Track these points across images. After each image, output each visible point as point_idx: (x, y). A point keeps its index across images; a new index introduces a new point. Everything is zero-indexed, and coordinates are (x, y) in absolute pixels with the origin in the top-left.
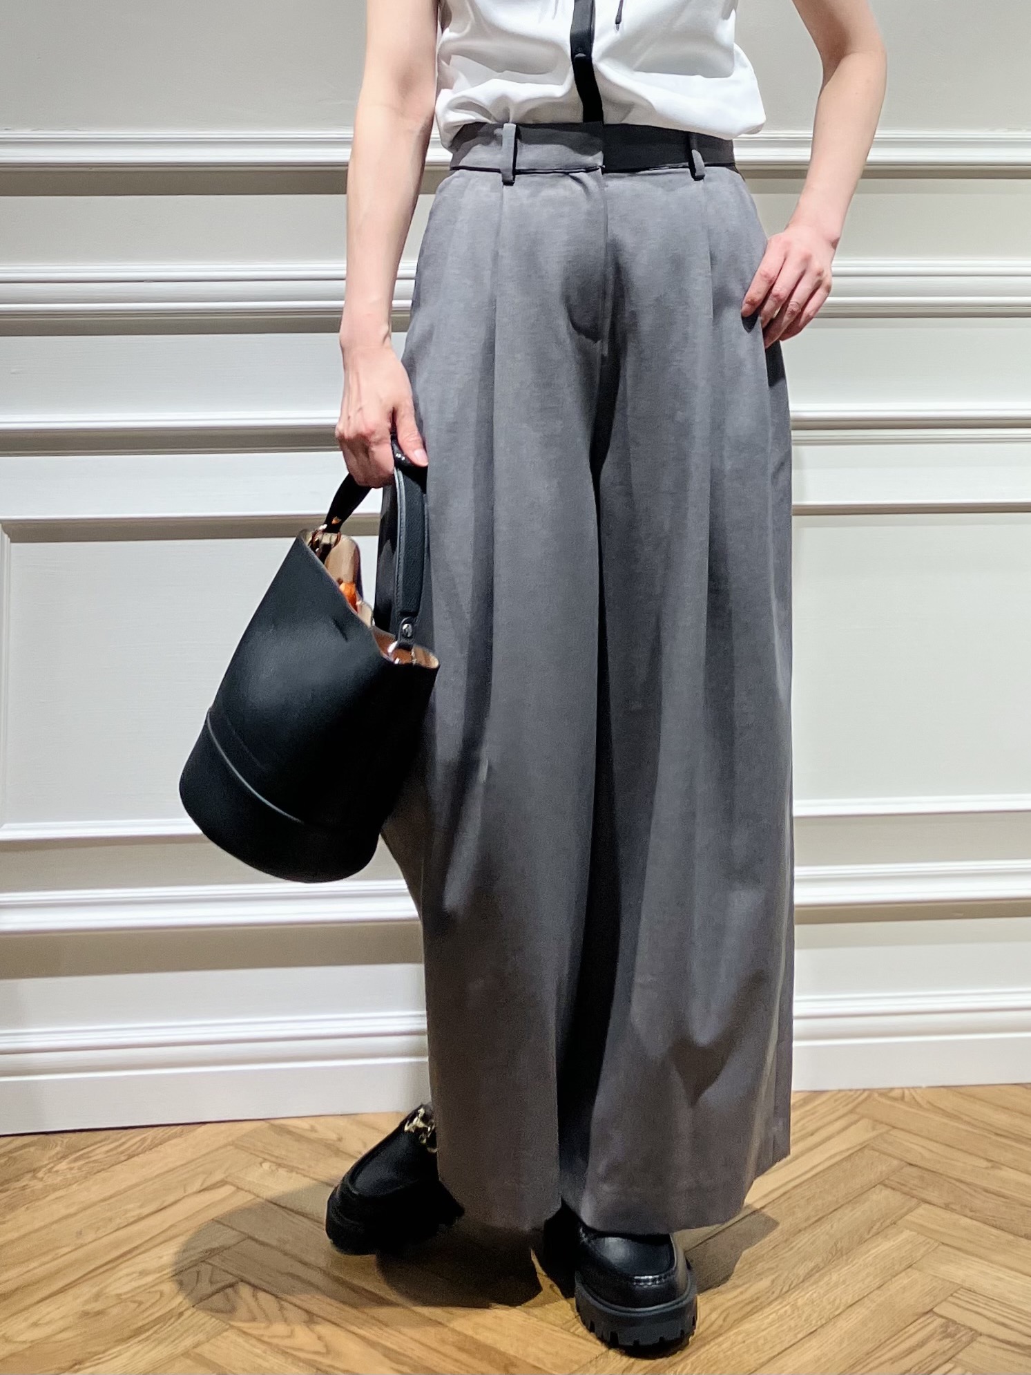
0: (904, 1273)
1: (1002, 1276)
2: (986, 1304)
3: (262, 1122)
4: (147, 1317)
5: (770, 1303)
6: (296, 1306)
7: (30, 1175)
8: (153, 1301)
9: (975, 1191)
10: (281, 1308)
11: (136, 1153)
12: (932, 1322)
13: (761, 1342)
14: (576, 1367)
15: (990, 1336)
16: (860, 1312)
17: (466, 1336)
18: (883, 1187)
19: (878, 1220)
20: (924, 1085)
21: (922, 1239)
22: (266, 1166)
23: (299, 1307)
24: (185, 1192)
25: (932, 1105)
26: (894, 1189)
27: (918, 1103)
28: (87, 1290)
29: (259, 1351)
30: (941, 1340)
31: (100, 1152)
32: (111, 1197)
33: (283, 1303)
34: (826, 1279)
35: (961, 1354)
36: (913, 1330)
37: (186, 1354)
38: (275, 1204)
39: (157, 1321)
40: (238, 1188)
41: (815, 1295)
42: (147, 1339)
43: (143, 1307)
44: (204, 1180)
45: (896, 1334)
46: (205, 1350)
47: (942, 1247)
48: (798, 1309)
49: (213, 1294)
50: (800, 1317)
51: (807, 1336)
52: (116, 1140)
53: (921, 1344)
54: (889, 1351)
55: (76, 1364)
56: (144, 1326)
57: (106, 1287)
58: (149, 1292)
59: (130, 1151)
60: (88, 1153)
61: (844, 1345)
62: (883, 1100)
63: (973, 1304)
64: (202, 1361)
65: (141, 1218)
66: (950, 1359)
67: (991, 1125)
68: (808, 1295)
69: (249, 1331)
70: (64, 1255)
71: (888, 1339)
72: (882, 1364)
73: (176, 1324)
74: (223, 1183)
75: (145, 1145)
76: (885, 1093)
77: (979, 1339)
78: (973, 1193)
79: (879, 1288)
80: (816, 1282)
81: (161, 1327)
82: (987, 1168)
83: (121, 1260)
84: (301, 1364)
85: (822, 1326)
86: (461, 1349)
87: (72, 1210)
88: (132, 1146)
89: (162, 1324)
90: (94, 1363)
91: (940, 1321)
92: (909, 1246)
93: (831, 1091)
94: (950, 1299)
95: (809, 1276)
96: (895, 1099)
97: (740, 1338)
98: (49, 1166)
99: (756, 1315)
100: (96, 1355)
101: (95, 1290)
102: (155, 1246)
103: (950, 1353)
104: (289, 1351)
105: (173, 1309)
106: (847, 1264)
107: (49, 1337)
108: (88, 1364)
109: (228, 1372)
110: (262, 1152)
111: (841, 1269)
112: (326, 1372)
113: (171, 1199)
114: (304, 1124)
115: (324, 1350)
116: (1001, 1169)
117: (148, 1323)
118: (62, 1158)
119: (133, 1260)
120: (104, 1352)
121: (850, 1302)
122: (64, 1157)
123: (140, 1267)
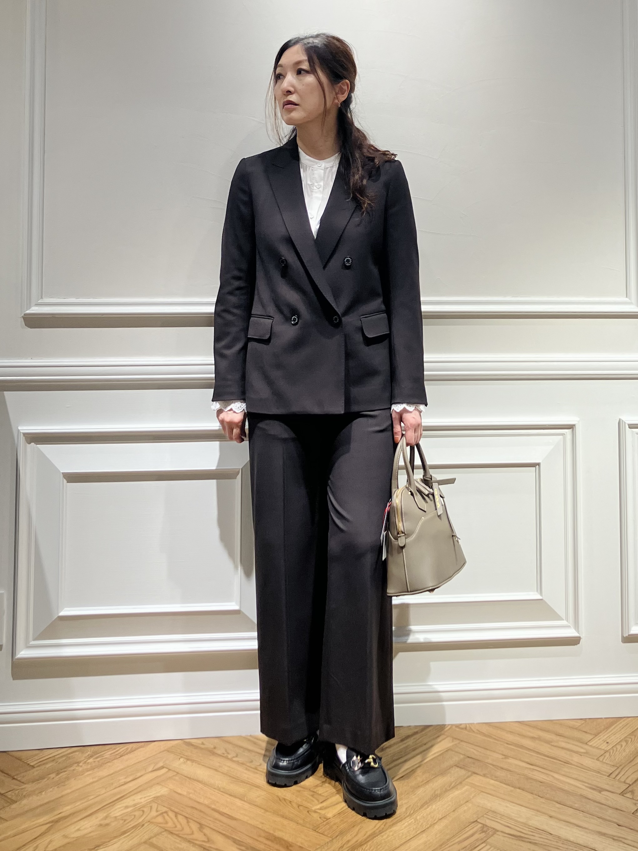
0: (464, 805)
1: (508, 805)
2: (501, 818)
3: (180, 741)
4: (128, 826)
5: (405, 818)
6: (194, 821)
7: (76, 765)
8: (131, 819)
9: (498, 769)
10: (188, 822)
11: (124, 754)
12: (477, 826)
13: (400, 835)
14: (319, 846)
15: (502, 832)
16: (445, 822)
17: (270, 833)
18: (456, 767)
19: (453, 782)
20: (475, 722)
21: (473, 789)
22: (182, 760)
23: (196, 821)
24: (145, 771)
25: (480, 731)
26: (461, 768)
27: (472, 730)
28: (101, 815)
29: (178, 841)
30: (480, 833)
31: (107, 755)
32: (112, 774)
33: (188, 819)
34: (430, 807)
35: (489, 840)
36: (468, 829)
37: (145, 842)
38: (186, 776)
39: (133, 827)
40: (169, 770)
41: (425, 814)
42: (128, 836)
43: (126, 822)
44: (154, 766)
45: (461, 831)
46: (154, 841)
47: (482, 793)
48: (417, 820)
49: (157, 816)
50: (418, 824)
51: (421, 832)
52: (115, 749)
53: (472, 835)
54: (457, 838)
55: (96, 847)
56: (127, 830)
57: (110, 813)
58: (130, 815)
59: (122, 753)
60: (102, 754)
61: (437, 837)
62: (457, 729)
63: (495, 818)
64: (153, 845)
65: (126, 783)
66: (484, 842)
67: (505, 740)
68: (422, 815)
69: (173, 832)
70: (91, 800)
71: (457, 833)
72: (454, 844)
73: (141, 829)
74: (163, 767)
75: (128, 751)
76: (458, 726)
77: (498, 833)
78: (497, 770)
79: (454, 811)
80: (426, 809)
81: (135, 830)
82: (502, 758)
83: (116, 802)
84: (196, 846)
85: (428, 828)
86: (268, 839)
87: (94, 780)
88: (122, 751)
89: (135, 829)
90: (105, 846)
91: (480, 825)
92: (467, 793)
93: (435, 725)
94: (485, 816)
95: (422, 806)
96: (462, 729)
97: (391, 834)
98: (86, 760)
99: (399, 823)
100: (105, 843)
101: (105, 815)
102: (132, 795)
103: (485, 839)
104: (190, 840)
105: (140, 823)
106: (439, 801)
107: (84, 835)
108: (101, 847)
109: (164, 850)
110: (180, 754)
111: (437, 803)
112: (208, 850)
113: (139, 774)
114: (199, 741)
115: (206, 840)
116: (509, 759)
117: (128, 829)
118: (90, 757)
119: (122, 802)
120: (109, 842)
121: (440, 818)
122: (91, 757)
123: (124, 805)
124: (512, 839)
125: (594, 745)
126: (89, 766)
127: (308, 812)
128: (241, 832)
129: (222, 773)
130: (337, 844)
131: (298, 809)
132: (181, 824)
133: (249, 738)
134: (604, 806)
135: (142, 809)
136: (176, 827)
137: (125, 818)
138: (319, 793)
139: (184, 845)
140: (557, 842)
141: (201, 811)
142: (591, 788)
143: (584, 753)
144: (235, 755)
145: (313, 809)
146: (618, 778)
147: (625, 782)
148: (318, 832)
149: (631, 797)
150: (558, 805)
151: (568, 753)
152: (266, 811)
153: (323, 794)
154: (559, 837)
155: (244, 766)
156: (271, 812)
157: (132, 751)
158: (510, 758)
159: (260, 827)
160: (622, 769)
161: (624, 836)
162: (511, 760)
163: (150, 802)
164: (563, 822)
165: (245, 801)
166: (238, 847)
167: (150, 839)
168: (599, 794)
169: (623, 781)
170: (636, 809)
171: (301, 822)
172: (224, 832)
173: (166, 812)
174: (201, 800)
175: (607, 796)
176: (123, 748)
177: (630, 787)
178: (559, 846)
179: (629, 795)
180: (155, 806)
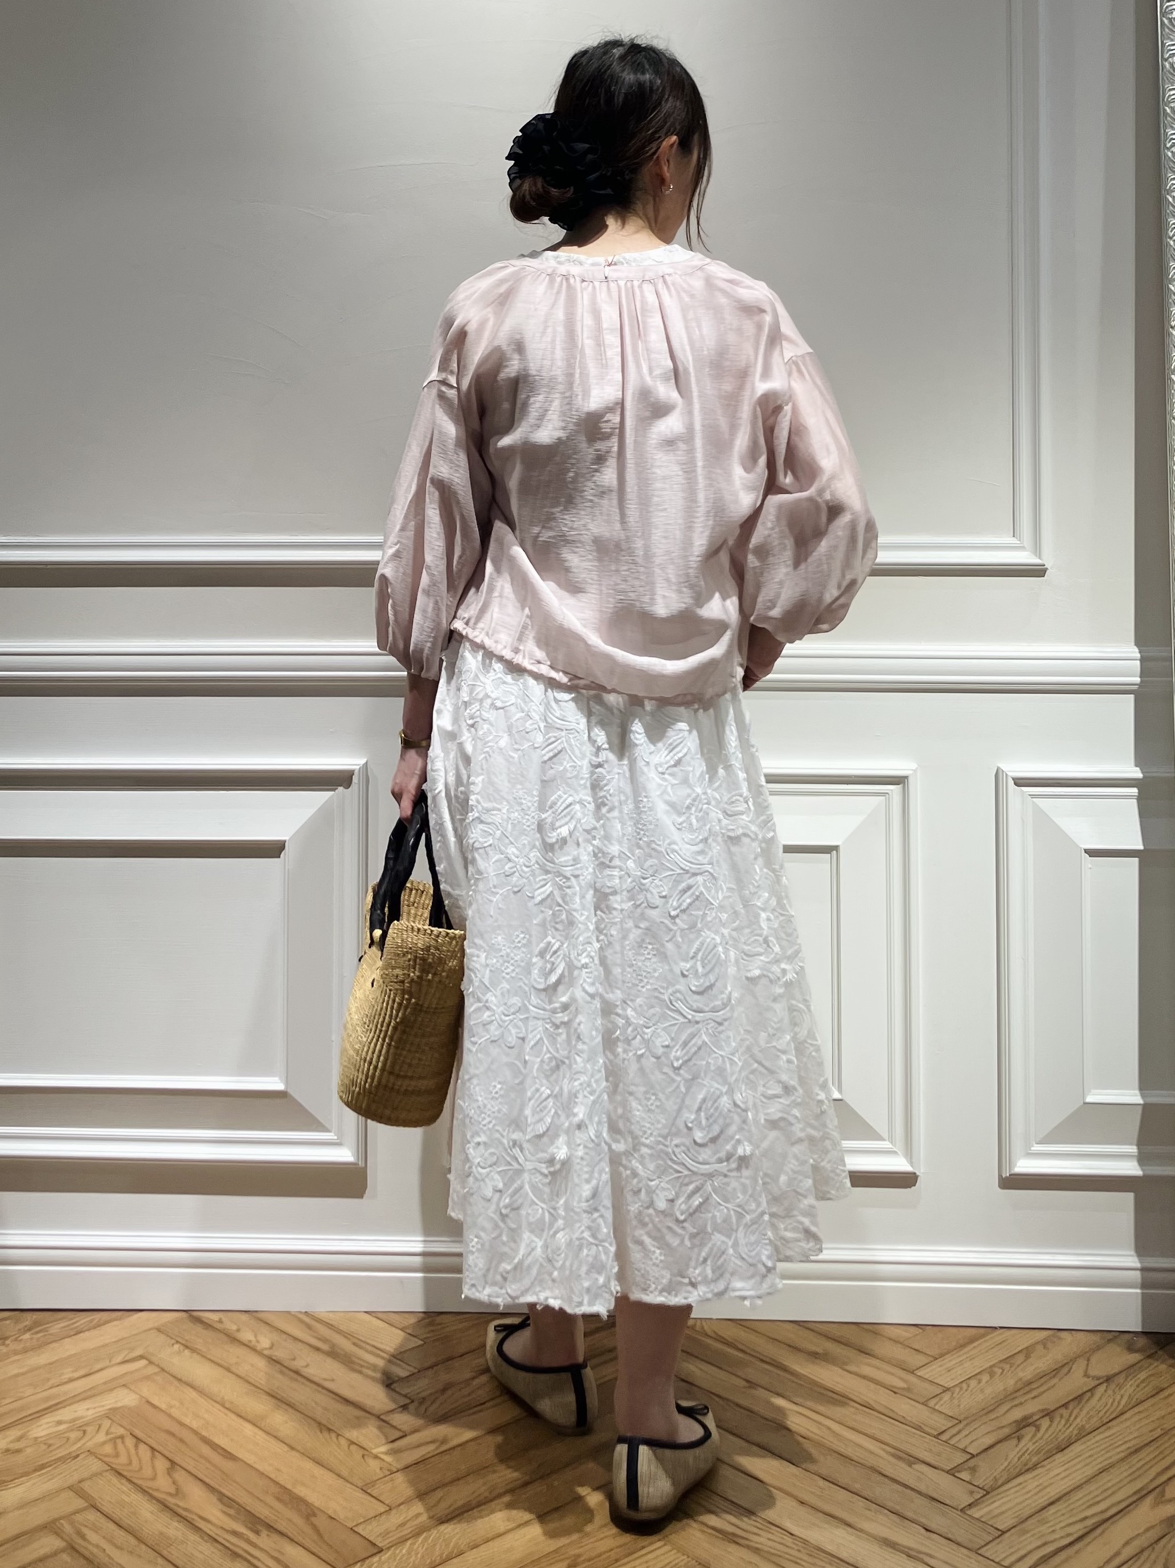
124: (717, 1537)
125: (926, 1377)
126: (19, 1346)
127: (363, 1456)
128: (235, 1482)
129: (237, 1376)
130: (395, 1519)
131: (346, 1448)
132: (140, 1460)
133: (301, 1316)
134: (908, 1491)
135: (83, 1428)
136: (130, 1463)
137: (50, 1442)
138: (394, 1424)
139: (135, 1498)
140: (799, 1551)
141: (181, 1440)
142: (893, 1455)
143: (903, 1389)
144: (268, 1346)
145: (375, 1451)
146: (952, 1442)
147: (964, 1451)
148: (370, 1494)
149: (967, 1479)
150: (821, 1482)
151: (872, 1386)
152: (292, 1448)
153: (399, 1427)
154: (805, 1542)
155: (278, 1366)
156: (298, 1451)
157: (98, 1326)
158: (760, 1389)
159: (273, 1476)
160: (967, 1425)
161: (929, 1552)
162: (760, 1392)
163: (101, 1417)
164: (821, 1514)
165: (261, 1429)
166: (226, 1509)
167: (80, 1482)
168: (909, 1469)
169: (962, 1446)
170: (972, 1500)
171: (345, 1473)
172: (207, 1480)
173: (122, 1437)
174: (187, 1421)
175: (922, 1473)
176: (84, 1319)
177: (973, 1460)
178: (801, 1559)
179: (965, 1475)
180: (107, 1423)
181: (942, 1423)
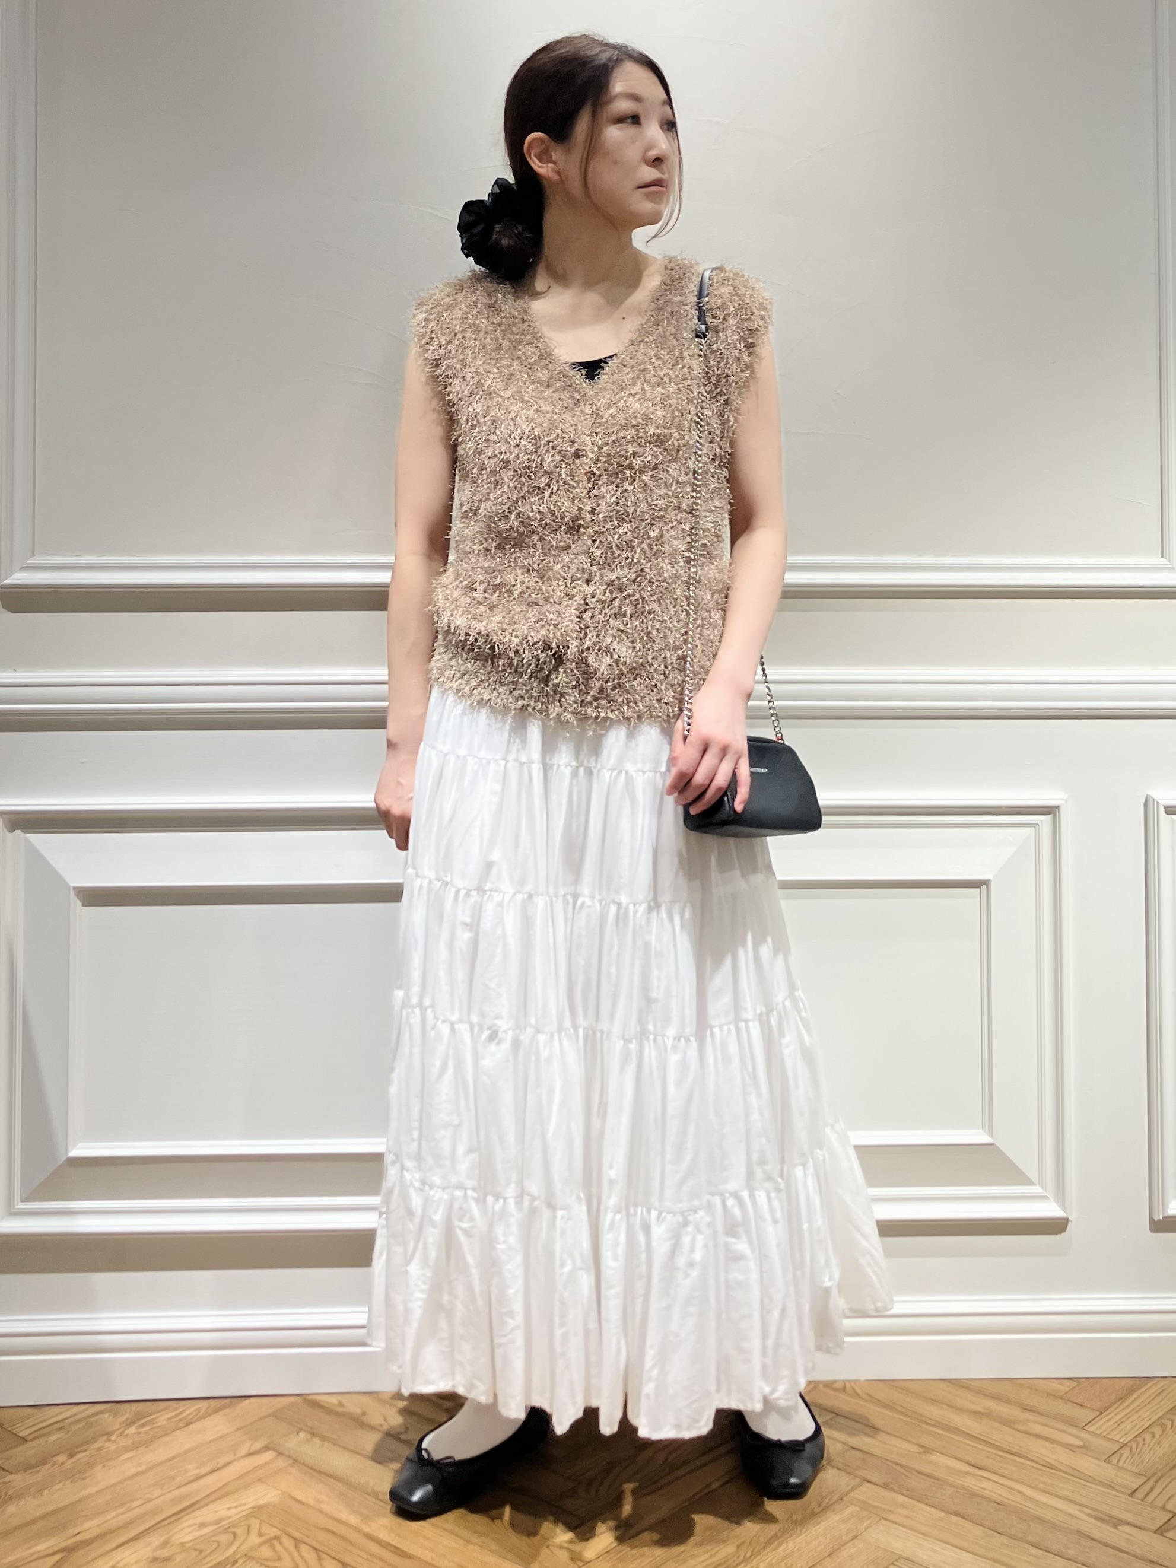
0: (851, 1544)
1: (936, 1547)
3: (300, 1397)
6: (331, 1556)
7: (104, 1438)
8: (212, 1549)
9: (911, 1473)
10: (319, 1559)
11: (192, 1421)
18: (832, 1468)
20: (863, 1378)
21: (865, 1514)
22: (302, 1435)
23: (333, 1558)
24: (235, 1454)
25: (868, 1394)
26: (839, 1469)
27: (857, 1393)
28: (157, 1539)
31: (163, 1419)
33: (320, 1554)
34: (783, 1547)
38: (311, 1468)
40: (280, 1454)
43: (204, 1554)
44: (251, 1446)
47: (883, 1522)
49: (260, 1545)
57: (172, 1536)
58: (209, 1542)
60: (153, 1419)
62: (828, 1391)
65: (200, 1477)
67: (921, 1415)
70: (136, 1508)
74: (267, 1449)
75: (201, 1414)
76: (829, 1385)
78: (909, 1475)
82: (919, 1453)
83: (185, 1513)
87: (141, 1469)
88: (190, 1414)
96: (837, 1390)
98: (122, 1430)
101: (163, 1538)
102: (212, 1501)
105: (227, 1558)
106: (801, 1535)
110: (298, 1423)
113: (224, 1461)
114: (335, 1400)
116: (932, 1454)
118: (131, 1423)
119: (196, 1514)
123: (199, 1520)
125: (1099, 1432)
126: (127, 1442)
134: (1123, 1554)
137: (199, 1547)
141: (343, 1538)
142: (1096, 1518)
143: (1080, 1447)
144: (402, 1429)
146: (1148, 1500)
147: (1163, 1508)
150: (1033, 1551)
151: (1048, 1445)
157: (208, 1415)
160: (1157, 1481)
162: (936, 1458)
163: (248, 1517)
168: (1114, 1531)
169: (1161, 1505)
173: (277, 1538)
174: (342, 1517)
175: (1131, 1535)
176: (189, 1409)
179: (1172, 1534)
180: (255, 1524)
181: (1135, 1483)
